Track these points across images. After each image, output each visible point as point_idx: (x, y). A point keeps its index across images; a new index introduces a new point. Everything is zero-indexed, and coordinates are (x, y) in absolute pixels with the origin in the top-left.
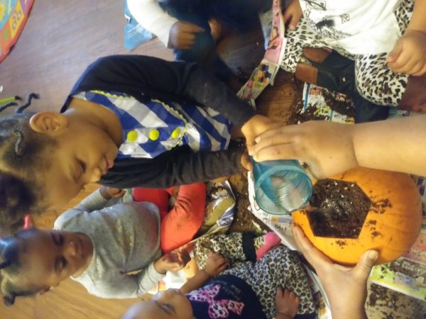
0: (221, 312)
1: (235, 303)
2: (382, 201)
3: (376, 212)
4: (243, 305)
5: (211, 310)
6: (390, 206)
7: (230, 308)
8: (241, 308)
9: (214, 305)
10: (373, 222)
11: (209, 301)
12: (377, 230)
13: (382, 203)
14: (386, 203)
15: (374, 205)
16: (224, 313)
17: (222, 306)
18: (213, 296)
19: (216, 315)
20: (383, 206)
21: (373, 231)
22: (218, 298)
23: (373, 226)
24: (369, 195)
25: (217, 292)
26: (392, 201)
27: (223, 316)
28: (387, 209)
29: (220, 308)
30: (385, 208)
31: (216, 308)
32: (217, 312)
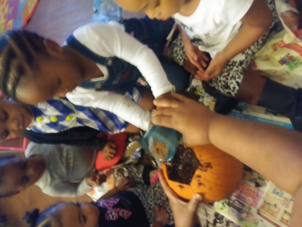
0: (113, 217)
1: (125, 211)
2: (207, 163)
3: (201, 170)
4: (130, 213)
5: (108, 214)
6: (211, 167)
7: (120, 214)
8: (129, 215)
9: (110, 211)
10: (199, 176)
11: (109, 208)
12: (202, 181)
13: (206, 165)
14: (209, 165)
15: (201, 165)
16: (115, 217)
17: (115, 212)
18: (112, 205)
19: (110, 218)
20: (207, 167)
21: (199, 182)
22: (115, 207)
23: (198, 179)
24: (199, 158)
25: (116, 203)
26: (213, 165)
27: (114, 219)
28: (209, 169)
29: (113, 213)
30: (207, 169)
31: (111, 213)
32: (111, 216)
